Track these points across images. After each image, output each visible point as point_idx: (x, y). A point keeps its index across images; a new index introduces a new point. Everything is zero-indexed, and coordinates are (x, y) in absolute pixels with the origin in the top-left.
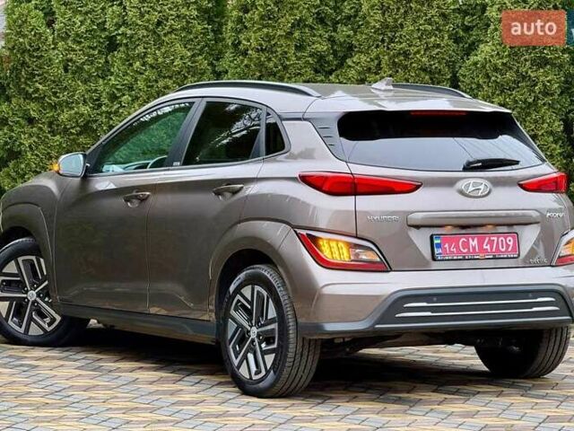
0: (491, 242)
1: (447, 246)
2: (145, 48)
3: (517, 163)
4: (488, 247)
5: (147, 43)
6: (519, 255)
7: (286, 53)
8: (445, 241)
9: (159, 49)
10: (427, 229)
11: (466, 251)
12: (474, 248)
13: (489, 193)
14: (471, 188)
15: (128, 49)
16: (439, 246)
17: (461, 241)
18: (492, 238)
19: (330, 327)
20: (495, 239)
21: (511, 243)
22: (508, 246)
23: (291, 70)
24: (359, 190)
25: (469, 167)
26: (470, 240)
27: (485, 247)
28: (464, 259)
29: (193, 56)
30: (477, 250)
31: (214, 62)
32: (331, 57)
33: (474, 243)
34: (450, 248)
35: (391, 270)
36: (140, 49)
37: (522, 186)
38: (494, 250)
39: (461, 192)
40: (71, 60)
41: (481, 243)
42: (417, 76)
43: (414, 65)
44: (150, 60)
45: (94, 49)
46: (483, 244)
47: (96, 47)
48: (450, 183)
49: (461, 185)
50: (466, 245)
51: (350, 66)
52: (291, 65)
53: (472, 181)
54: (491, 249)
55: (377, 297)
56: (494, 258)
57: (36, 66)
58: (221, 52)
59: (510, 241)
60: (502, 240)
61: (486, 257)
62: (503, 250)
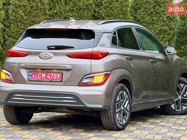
0: (51, 76)
1: (33, 76)
3: (73, 48)
6: (62, 81)
8: (33, 74)
11: (40, 78)
12: (43, 77)
13: (51, 58)
17: (39, 74)
18: (51, 74)
20: (53, 74)
22: (57, 77)
24: (13, 55)
25: (49, 48)
26: (43, 74)
27: (48, 77)
28: (39, 81)
35: (15, 83)
37: (68, 56)
41: (46, 76)
50: (41, 76)
54: (50, 78)
56: (51, 81)
59: (58, 75)
60: (55, 75)
61: (47, 81)
62: (55, 79)
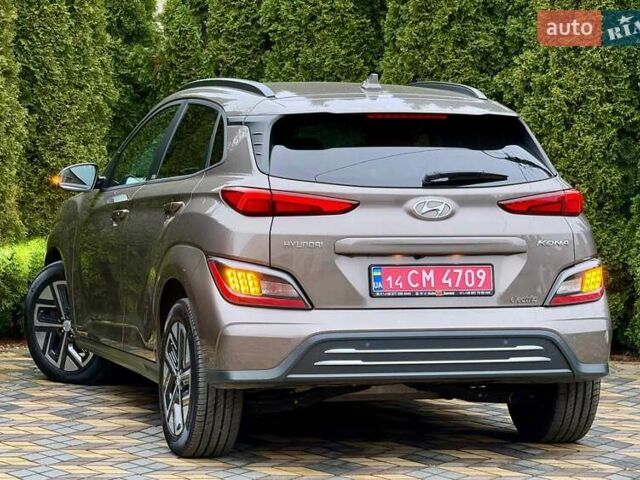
0: (454, 276)
1: (390, 279)
2: (297, 46)
3: (504, 178)
4: (449, 282)
5: (300, 41)
6: (493, 292)
7: (443, 49)
8: (388, 274)
9: (312, 46)
10: (365, 259)
11: (417, 285)
12: (428, 283)
13: (452, 214)
14: (425, 209)
15: (280, 48)
16: (378, 279)
17: (410, 274)
18: (455, 271)
19: (237, 375)
20: (460, 271)
21: (483, 278)
22: (478, 280)
23: (449, 70)
24: (278, 209)
25: (430, 183)
26: (424, 273)
27: (444, 281)
28: (413, 296)
29: (349, 54)
30: (433, 285)
31: (374, 61)
32: (499, 55)
33: (428, 276)
34: (394, 282)
35: (313, 308)
36: (292, 47)
37: (504, 207)
38: (457, 285)
39: (412, 214)
40: (221, 61)
41: (438, 278)
42: (589, 75)
43: (586, 62)
44: (300, 59)
45: (248, 47)
46: (442, 277)
47: (251, 46)
48: (398, 202)
49: (412, 204)
50: (417, 279)
51: (516, 65)
52: (448, 64)
53: (427, 200)
54: (454, 282)
55: (288, 340)
56: (457, 295)
57: (183, 67)
58: (382, 51)
59: (481, 274)
60: (470, 274)
61: (445, 294)
62: (471, 285)
